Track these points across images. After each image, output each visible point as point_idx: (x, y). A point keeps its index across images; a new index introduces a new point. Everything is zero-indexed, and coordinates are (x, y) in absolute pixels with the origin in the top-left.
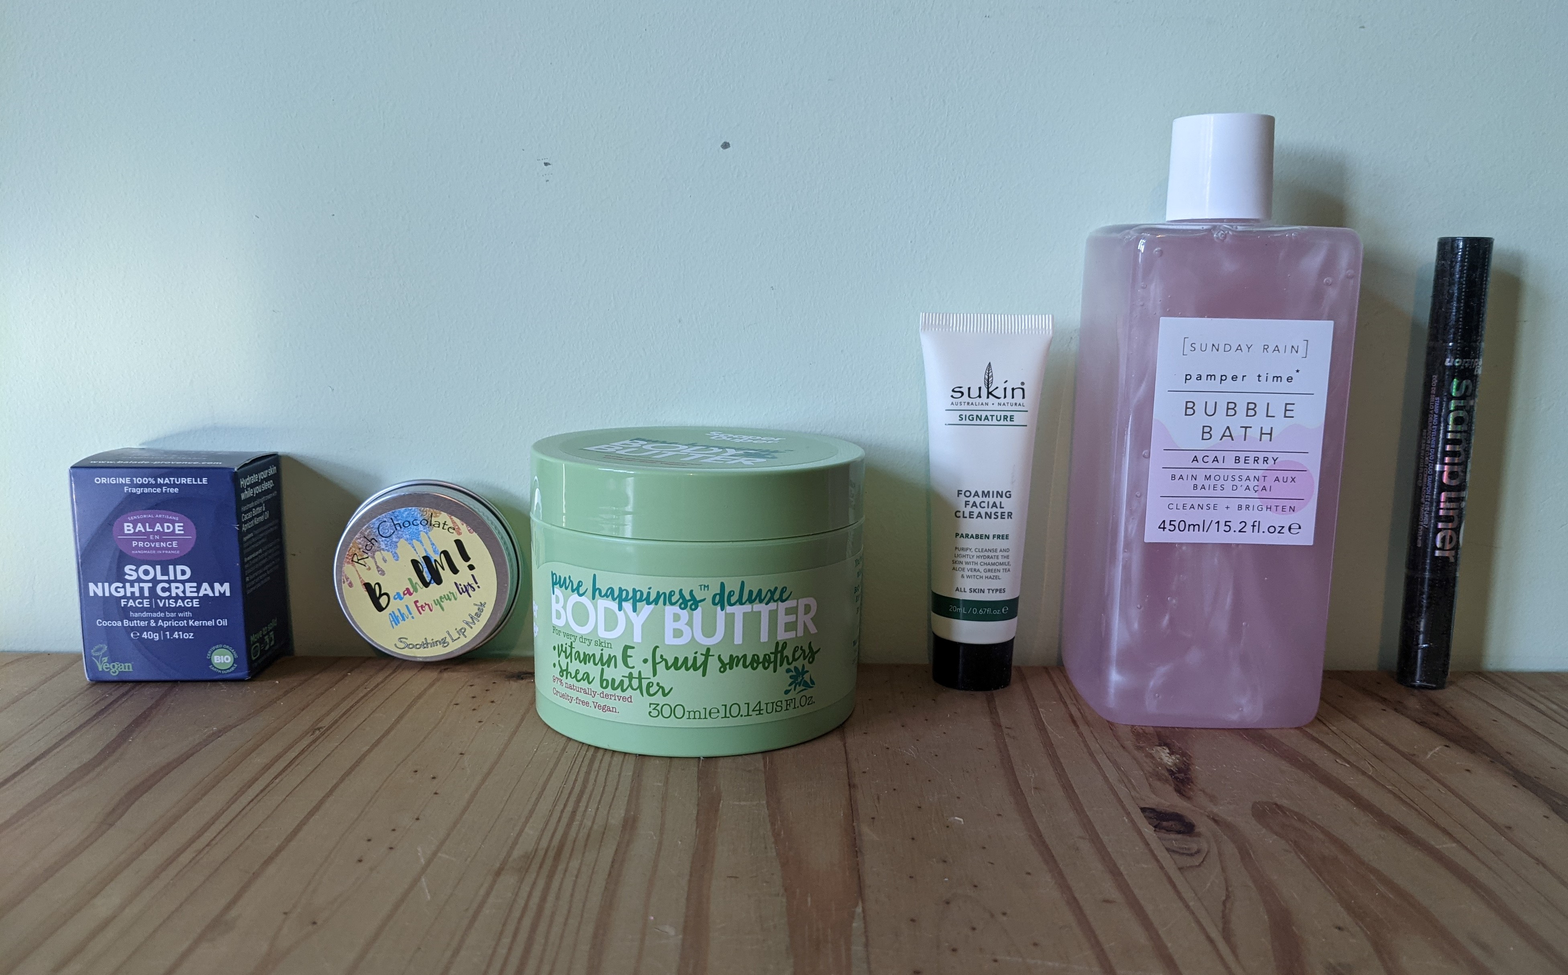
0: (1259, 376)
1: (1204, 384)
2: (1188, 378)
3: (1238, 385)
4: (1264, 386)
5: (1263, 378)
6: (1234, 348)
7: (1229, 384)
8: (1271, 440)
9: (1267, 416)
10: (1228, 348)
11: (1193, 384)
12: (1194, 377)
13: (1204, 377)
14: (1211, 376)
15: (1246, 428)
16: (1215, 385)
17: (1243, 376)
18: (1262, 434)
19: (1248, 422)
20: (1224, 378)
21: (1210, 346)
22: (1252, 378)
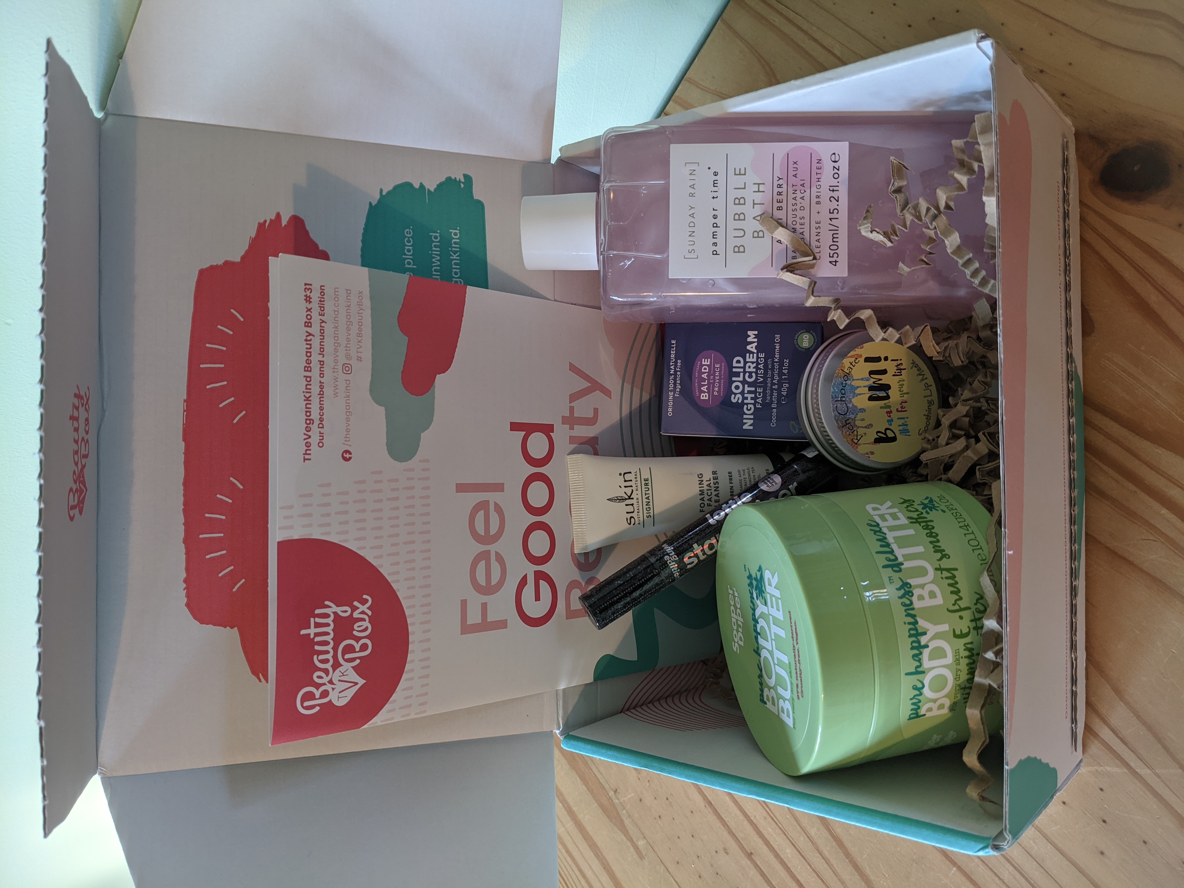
0: (713, 198)
1: (720, 240)
2: (715, 253)
3: (721, 214)
4: (721, 194)
5: (715, 195)
6: (692, 220)
7: (720, 221)
8: (764, 184)
9: (745, 188)
10: (692, 224)
11: (720, 249)
12: (714, 248)
13: (715, 241)
14: (714, 236)
15: (754, 204)
16: (721, 232)
17: (714, 210)
18: (759, 191)
19: (749, 203)
20: (715, 225)
21: (691, 239)
22: (715, 203)
